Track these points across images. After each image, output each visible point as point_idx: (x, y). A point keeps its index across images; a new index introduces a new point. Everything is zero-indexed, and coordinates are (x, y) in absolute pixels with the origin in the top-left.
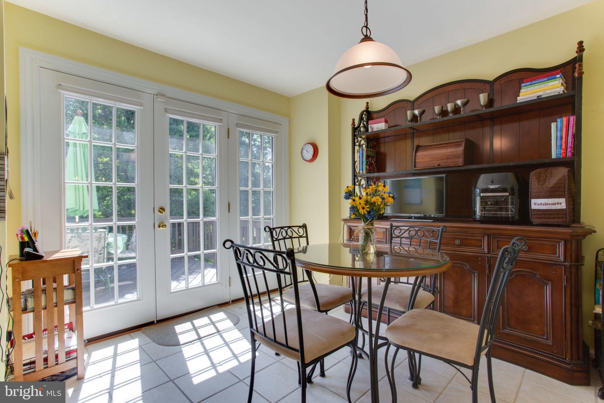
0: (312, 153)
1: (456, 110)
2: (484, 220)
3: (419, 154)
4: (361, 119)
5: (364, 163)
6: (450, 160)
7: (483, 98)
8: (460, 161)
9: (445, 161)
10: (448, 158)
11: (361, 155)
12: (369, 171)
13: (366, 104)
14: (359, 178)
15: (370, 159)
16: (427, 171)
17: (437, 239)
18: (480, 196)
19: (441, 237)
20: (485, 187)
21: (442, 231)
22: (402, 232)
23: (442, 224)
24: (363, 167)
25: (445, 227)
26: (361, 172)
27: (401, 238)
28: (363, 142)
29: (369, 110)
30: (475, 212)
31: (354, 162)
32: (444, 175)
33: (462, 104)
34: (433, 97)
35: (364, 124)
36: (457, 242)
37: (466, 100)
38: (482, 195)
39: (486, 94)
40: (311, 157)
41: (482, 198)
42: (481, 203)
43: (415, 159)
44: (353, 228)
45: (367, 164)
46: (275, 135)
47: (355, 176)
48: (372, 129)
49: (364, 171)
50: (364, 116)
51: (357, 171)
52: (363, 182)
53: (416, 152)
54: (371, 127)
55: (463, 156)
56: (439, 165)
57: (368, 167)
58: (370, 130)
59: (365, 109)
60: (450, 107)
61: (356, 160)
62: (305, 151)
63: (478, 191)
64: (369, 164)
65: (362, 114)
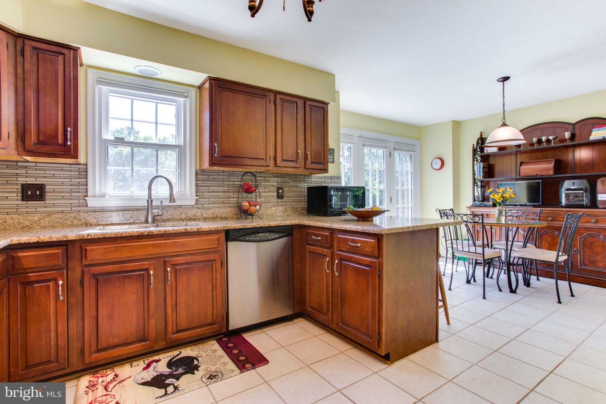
0: (441, 165)
1: (548, 141)
2: (567, 206)
3: (522, 167)
4: (478, 143)
5: (481, 172)
6: (544, 172)
7: (567, 135)
8: (552, 173)
9: (540, 172)
10: (543, 171)
11: (479, 167)
12: (484, 177)
13: (480, 133)
14: (477, 181)
15: (485, 169)
16: (528, 178)
17: (537, 216)
18: (565, 193)
19: (539, 216)
20: (568, 187)
21: (540, 212)
22: (513, 213)
23: (540, 209)
24: (480, 174)
25: (542, 210)
26: (479, 177)
27: (513, 216)
28: (479, 158)
29: (482, 137)
30: (561, 202)
31: (474, 171)
32: (540, 181)
33: (552, 138)
34: (531, 131)
35: (479, 146)
36: (550, 219)
37: (555, 136)
38: (566, 192)
39: (569, 133)
40: (439, 167)
41: (566, 194)
42: (566, 197)
43: (520, 171)
44: (474, 212)
45: (483, 173)
46: (413, 153)
47: (475, 180)
48: (487, 151)
49: (481, 177)
50: (479, 141)
51: (476, 177)
52: (479, 184)
53: (520, 166)
54: (486, 149)
55: (553, 169)
56: (536, 174)
57: (483, 174)
58: (485, 152)
59: (480, 137)
60: (544, 139)
61: (475, 170)
62: (434, 162)
63: (563, 190)
64: (484, 173)
65: (478, 140)
